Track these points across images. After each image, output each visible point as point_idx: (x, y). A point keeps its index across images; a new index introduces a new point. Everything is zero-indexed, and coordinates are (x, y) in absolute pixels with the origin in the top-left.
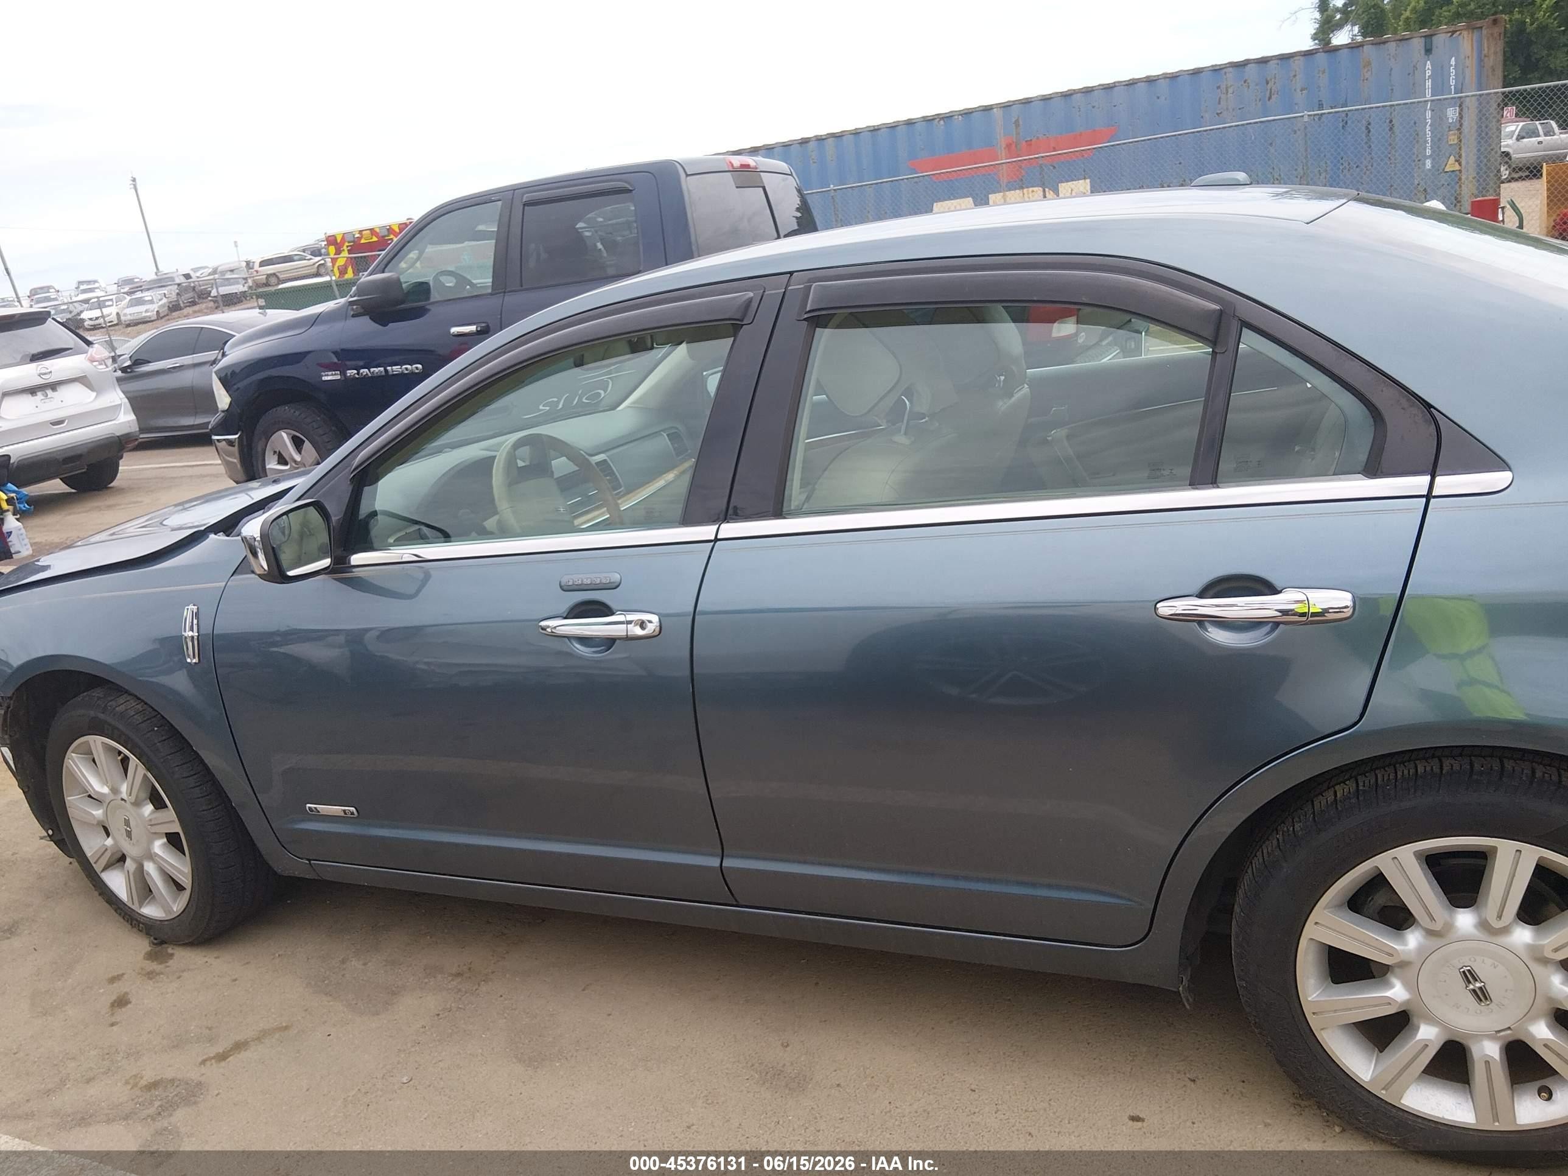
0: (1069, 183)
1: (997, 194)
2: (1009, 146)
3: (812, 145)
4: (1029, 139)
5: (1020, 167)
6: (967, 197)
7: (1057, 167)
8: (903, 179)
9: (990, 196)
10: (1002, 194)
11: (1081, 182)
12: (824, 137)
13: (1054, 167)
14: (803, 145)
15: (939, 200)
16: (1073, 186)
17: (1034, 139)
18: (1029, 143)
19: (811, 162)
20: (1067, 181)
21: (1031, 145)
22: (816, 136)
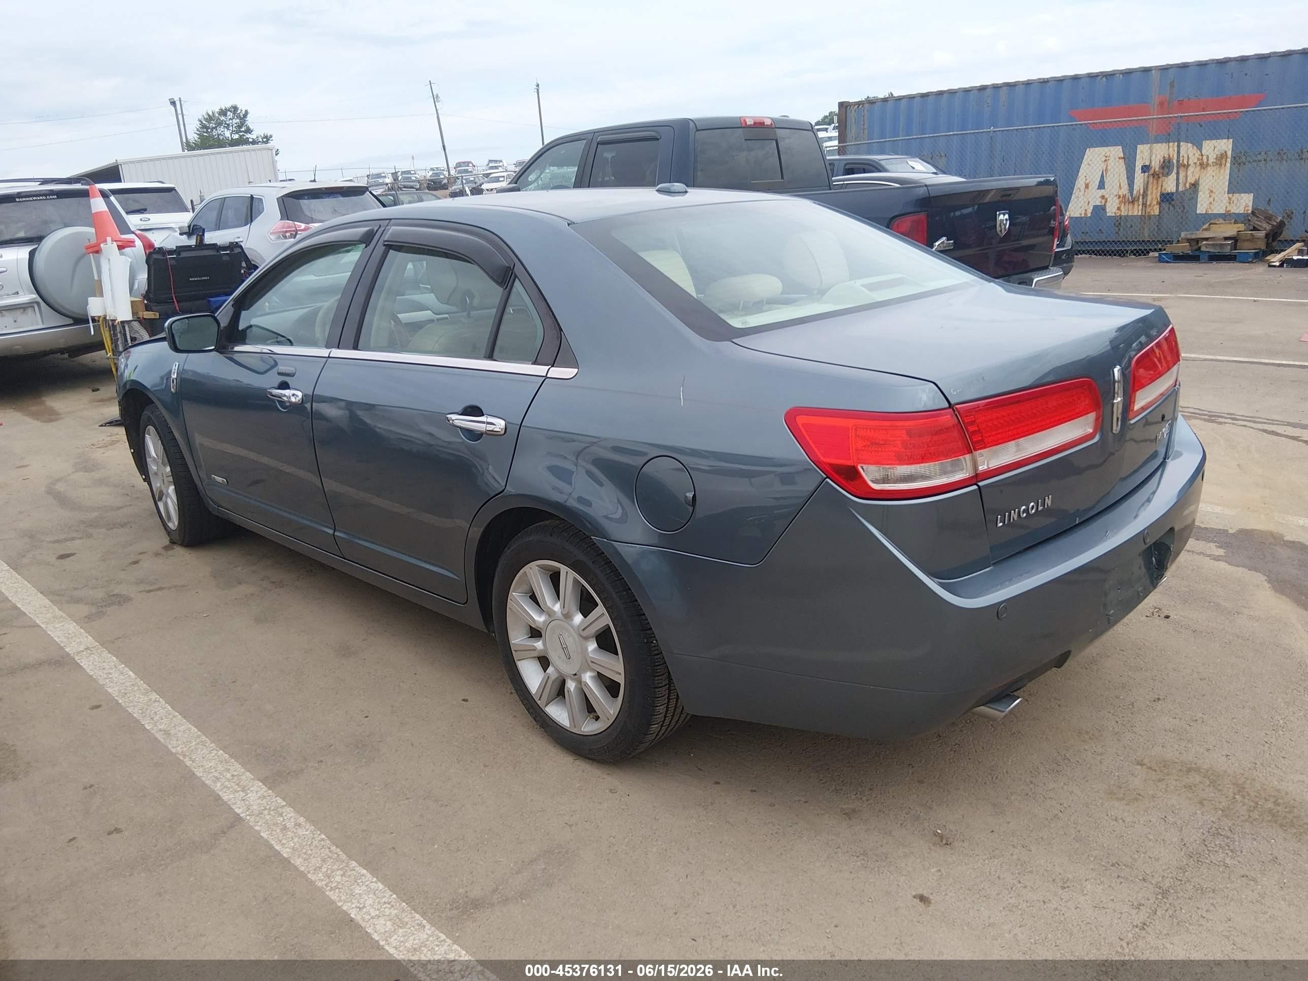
0: (1213, 141)
1: (1145, 145)
2: (1161, 104)
3: (988, 91)
4: (1181, 99)
5: (1170, 123)
6: (1116, 145)
7: (1203, 125)
8: (1062, 126)
9: (1138, 146)
10: (1149, 145)
11: (1225, 141)
12: (999, 86)
13: (1201, 126)
14: (982, 91)
15: (1092, 146)
16: (1216, 144)
17: (1186, 100)
18: (1181, 102)
19: (986, 106)
20: (1211, 139)
21: (1182, 104)
22: (993, 85)
